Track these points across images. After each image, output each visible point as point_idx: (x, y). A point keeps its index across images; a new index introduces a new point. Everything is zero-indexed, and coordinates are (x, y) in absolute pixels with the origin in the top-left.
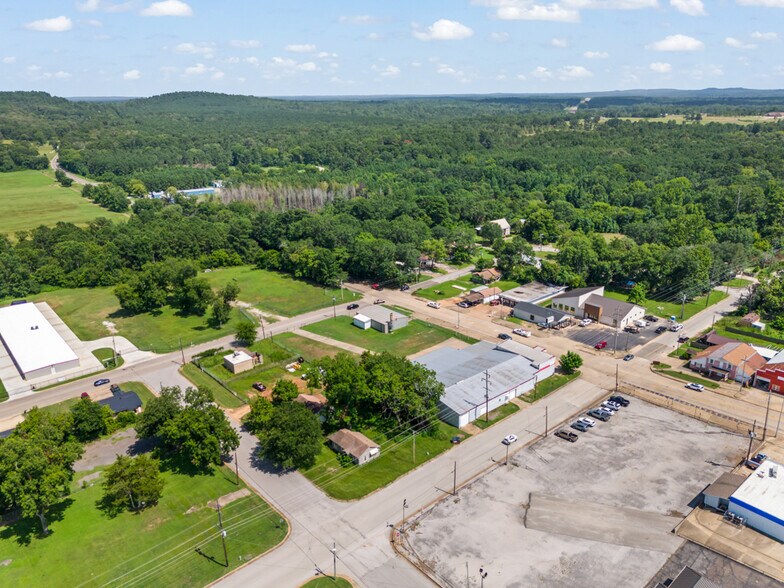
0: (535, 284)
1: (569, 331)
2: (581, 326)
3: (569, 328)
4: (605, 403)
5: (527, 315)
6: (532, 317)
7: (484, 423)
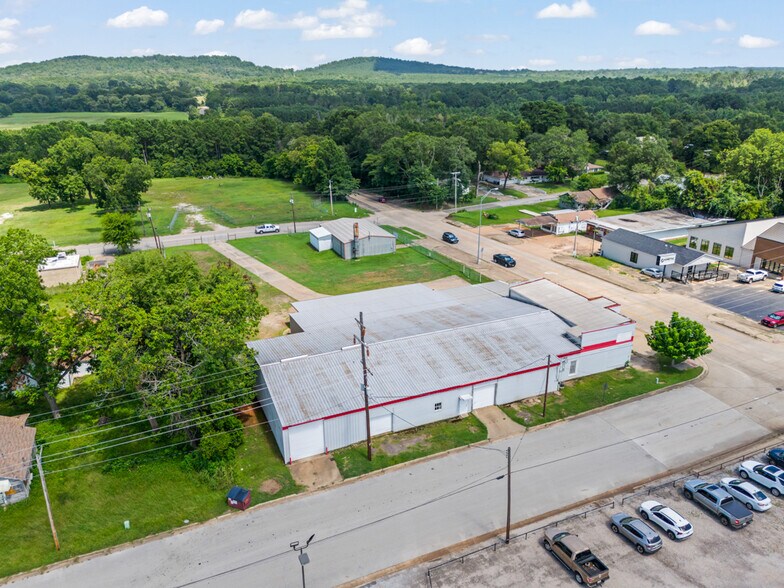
0: (668, 212)
1: (707, 288)
2: (741, 281)
3: (712, 282)
4: (749, 466)
5: (625, 253)
6: (634, 258)
7: (360, 460)
